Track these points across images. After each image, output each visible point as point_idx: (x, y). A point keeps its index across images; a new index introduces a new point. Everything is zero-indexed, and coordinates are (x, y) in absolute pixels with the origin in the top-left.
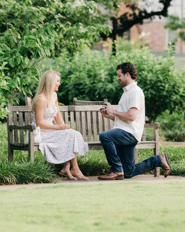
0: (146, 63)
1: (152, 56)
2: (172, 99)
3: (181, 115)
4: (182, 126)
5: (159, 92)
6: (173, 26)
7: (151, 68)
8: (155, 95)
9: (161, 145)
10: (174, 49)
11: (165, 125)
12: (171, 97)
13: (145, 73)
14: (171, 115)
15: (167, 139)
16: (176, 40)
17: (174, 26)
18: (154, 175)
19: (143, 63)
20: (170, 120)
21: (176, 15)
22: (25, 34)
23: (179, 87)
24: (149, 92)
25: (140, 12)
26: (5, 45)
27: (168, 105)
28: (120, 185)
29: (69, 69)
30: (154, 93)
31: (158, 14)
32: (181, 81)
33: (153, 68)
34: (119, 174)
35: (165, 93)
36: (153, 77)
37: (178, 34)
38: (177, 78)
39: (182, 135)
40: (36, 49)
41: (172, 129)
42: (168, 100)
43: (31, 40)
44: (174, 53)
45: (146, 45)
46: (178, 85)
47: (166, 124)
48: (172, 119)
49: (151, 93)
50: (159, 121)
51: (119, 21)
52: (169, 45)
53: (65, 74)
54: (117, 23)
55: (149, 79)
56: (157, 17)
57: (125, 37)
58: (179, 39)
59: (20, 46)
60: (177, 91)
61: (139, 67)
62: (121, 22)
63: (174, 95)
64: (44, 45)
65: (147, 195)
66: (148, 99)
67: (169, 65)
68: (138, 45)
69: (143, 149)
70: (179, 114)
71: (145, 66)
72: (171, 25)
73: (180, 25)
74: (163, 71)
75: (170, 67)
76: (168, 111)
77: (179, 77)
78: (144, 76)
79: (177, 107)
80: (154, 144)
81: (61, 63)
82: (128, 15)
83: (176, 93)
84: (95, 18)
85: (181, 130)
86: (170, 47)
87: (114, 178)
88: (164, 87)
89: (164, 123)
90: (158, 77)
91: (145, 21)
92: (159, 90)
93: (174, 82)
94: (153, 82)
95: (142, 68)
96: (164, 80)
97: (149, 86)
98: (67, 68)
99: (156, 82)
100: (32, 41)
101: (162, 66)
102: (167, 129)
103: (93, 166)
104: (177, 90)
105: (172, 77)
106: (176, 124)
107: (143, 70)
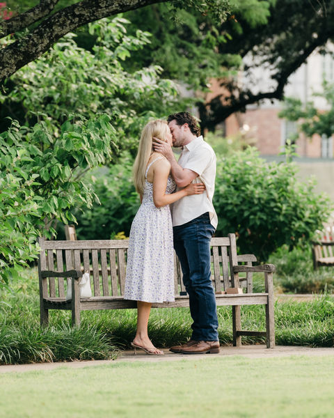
0: (252, 172)
1: (261, 160)
2: (292, 227)
3: (306, 252)
4: (308, 269)
5: (272, 217)
6: (292, 115)
7: (259, 180)
8: (266, 221)
9: (276, 299)
10: (294, 150)
11: (282, 269)
12: (291, 225)
13: (250, 187)
14: (290, 253)
15: (285, 289)
16: (297, 137)
17: (294, 114)
18: (265, 346)
19: (247, 172)
20: (289, 261)
21: (296, 98)
22: (65, 129)
23: (303, 209)
24: (257, 217)
25: (242, 94)
26: (35, 147)
27: (287, 237)
28: (214, 362)
29: (132, 182)
30: (265, 218)
31: (269, 96)
32: (306, 200)
33: (262, 180)
34: (213, 344)
35: (282, 218)
36: (263, 193)
37: (301, 127)
38: (300, 195)
39: (308, 284)
40: (81, 154)
41: (294, 274)
42: (286, 229)
43: (74, 139)
44: (294, 156)
45: (252, 145)
46: (301, 206)
47: (283, 267)
48: (293, 258)
49: (261, 219)
50: (273, 262)
51: (208, 108)
52: (287, 144)
53: (126, 190)
54: (206, 111)
55: (257, 196)
56: (267, 101)
57: (219, 132)
58: (302, 135)
59: (57, 148)
60: (300, 215)
61: (242, 179)
62: (212, 109)
63: (295, 221)
64: (94, 146)
65: (257, 376)
66: (256, 227)
67: (288, 175)
68: (239, 144)
69: (250, 306)
70: (303, 250)
71: (251, 178)
72: (289, 114)
73: (304, 113)
74: (279, 185)
75: (289, 178)
76: (286, 247)
77: (303, 194)
78: (248, 192)
79: (300, 240)
80: (266, 298)
81: (121, 174)
82: (222, 99)
83: (299, 219)
84: (171, 104)
85: (307, 276)
86: (289, 147)
87: (205, 350)
88: (281, 209)
89: (279, 266)
90: (271, 194)
91: (249, 107)
92: (273, 214)
93: (295, 202)
94: (262, 202)
95: (246, 179)
96: (279, 198)
97: (257, 208)
98: (130, 180)
99: (268, 202)
100: (75, 141)
101: (276, 176)
102: (284, 273)
103: (172, 333)
104: (301, 213)
105: (293, 193)
106: (299, 267)
107: (248, 182)
